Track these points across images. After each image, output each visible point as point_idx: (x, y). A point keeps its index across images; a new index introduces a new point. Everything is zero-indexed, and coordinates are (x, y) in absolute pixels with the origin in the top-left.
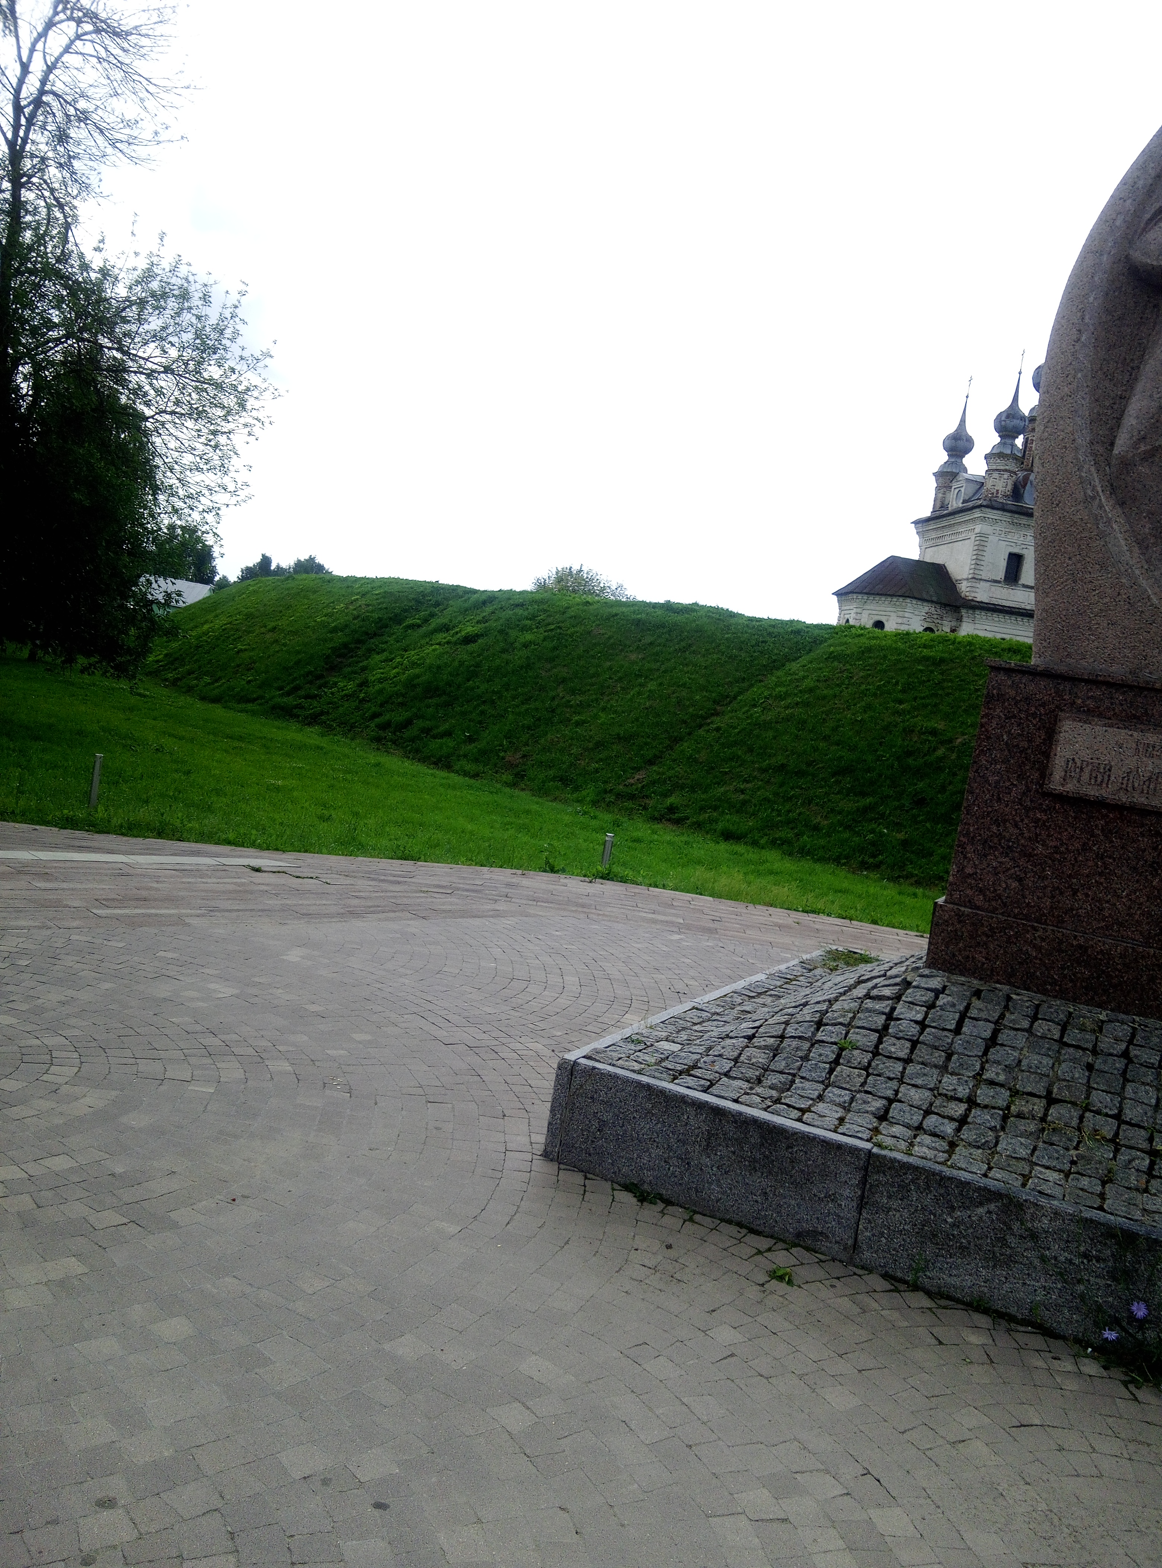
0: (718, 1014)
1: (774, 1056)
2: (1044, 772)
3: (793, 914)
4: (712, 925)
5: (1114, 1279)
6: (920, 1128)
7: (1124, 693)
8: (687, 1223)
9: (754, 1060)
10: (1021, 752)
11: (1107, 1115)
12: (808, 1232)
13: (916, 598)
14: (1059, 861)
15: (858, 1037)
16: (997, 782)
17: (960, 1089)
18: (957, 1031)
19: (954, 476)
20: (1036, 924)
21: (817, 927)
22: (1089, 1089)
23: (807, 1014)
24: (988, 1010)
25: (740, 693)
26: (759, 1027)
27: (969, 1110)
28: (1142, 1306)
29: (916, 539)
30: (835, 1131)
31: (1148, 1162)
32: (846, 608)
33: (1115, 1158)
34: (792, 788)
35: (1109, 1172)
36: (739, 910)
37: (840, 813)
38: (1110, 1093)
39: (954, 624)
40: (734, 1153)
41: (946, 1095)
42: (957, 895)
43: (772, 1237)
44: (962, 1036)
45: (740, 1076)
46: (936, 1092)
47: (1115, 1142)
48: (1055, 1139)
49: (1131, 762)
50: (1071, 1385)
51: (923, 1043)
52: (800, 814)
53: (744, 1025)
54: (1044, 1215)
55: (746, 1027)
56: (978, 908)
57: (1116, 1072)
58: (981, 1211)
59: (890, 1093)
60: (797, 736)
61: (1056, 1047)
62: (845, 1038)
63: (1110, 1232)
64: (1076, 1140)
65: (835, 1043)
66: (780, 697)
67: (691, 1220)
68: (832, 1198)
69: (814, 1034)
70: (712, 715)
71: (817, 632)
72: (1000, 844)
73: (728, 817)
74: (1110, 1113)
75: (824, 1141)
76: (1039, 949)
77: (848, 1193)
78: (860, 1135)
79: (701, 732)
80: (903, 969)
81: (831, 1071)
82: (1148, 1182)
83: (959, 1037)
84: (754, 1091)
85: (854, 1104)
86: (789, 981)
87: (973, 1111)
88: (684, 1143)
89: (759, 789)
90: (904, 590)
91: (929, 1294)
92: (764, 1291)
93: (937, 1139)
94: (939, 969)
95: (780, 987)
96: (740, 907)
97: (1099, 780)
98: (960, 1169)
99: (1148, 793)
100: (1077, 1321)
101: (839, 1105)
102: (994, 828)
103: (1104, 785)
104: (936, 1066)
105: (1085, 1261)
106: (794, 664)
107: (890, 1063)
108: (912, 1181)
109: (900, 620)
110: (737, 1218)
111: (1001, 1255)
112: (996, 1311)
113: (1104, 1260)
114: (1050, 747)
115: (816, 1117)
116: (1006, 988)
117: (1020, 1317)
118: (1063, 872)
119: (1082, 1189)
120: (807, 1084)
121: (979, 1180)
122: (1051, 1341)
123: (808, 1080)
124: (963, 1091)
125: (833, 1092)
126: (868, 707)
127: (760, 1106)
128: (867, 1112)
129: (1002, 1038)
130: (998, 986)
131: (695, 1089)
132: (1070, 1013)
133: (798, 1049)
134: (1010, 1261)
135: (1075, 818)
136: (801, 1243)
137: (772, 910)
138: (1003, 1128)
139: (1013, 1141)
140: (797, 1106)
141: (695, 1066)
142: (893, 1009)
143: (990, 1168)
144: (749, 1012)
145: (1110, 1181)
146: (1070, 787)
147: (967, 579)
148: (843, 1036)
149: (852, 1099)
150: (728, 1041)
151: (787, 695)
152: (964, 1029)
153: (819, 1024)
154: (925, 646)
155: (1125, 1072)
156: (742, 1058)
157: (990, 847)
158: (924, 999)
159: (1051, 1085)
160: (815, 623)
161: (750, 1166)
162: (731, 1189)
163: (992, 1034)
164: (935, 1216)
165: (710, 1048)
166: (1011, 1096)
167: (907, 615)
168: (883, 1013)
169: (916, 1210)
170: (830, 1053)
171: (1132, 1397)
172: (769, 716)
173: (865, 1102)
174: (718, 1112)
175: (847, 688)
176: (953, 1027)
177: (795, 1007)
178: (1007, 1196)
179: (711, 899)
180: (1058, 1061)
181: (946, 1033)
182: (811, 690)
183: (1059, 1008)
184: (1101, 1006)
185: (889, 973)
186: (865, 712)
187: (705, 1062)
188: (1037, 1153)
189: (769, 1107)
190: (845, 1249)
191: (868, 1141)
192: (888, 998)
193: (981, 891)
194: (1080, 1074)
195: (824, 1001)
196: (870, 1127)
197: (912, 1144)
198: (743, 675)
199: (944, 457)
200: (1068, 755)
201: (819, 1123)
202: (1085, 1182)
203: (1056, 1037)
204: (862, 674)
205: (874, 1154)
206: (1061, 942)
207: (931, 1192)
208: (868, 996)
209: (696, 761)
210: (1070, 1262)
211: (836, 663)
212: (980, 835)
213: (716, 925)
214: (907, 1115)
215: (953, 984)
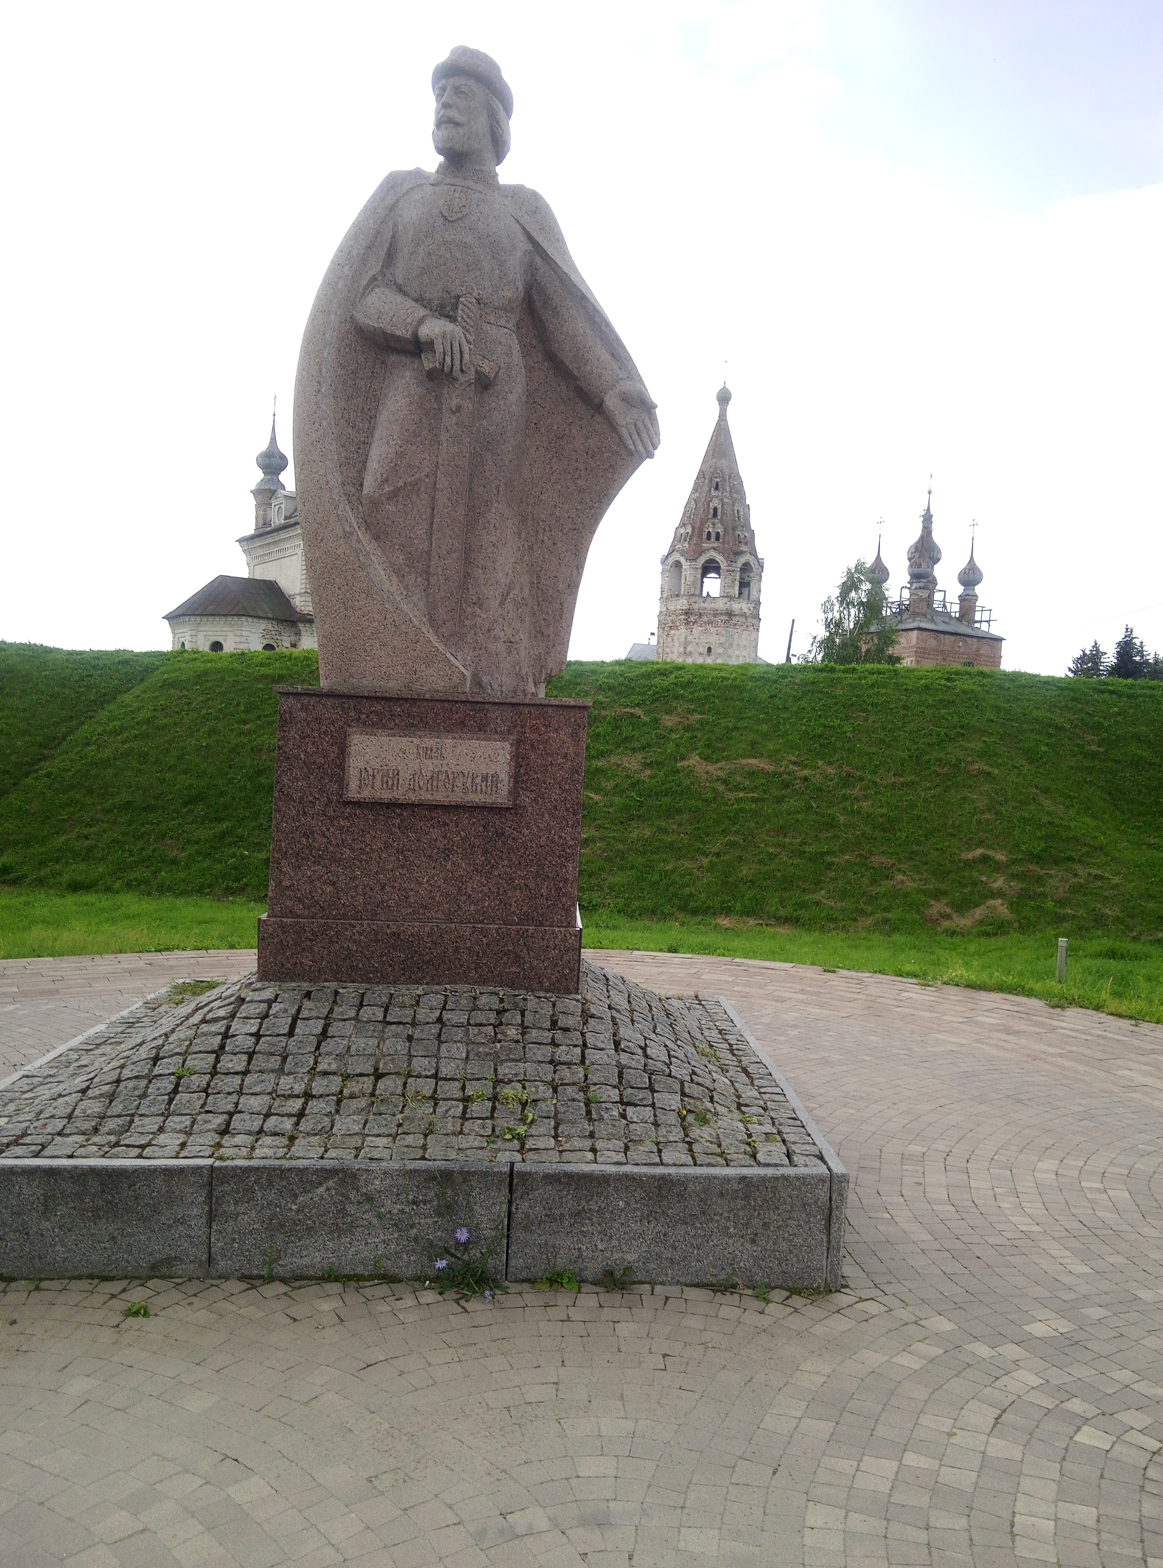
0: (51, 1076)
1: (111, 1102)
2: (342, 782)
3: (146, 956)
4: (52, 986)
5: (439, 1214)
6: (261, 1131)
7: (401, 706)
8: (32, 1293)
9: (89, 1112)
10: (319, 768)
11: (427, 1077)
12: (162, 1261)
13: (250, 616)
14: (366, 861)
15: (196, 1062)
16: (301, 798)
17: (296, 1086)
18: (291, 1033)
19: (272, 493)
20: (353, 922)
21: (171, 963)
22: (410, 1056)
23: (144, 1053)
24: (317, 1008)
25: (70, 732)
26: (93, 1078)
27: (306, 1103)
28: (464, 1230)
29: (243, 557)
30: (177, 1157)
31: (461, 1107)
32: (179, 631)
33: (434, 1111)
34: (142, 825)
35: (430, 1125)
36: (83, 964)
37: (197, 843)
38: (428, 1056)
39: (293, 638)
40: (75, 1208)
41: (283, 1096)
42: (278, 908)
43: (126, 1278)
44: (295, 1038)
45: (75, 1131)
46: (274, 1095)
47: (434, 1099)
48: (383, 1109)
49: (414, 765)
50: (410, 1317)
51: (259, 1052)
52: (154, 850)
53: (79, 1079)
54: (375, 1178)
55: (80, 1082)
56: (299, 916)
57: (432, 1037)
58: (321, 1190)
59: (230, 1107)
60: (140, 770)
61: (380, 1027)
62: (183, 1066)
63: (431, 1177)
64: (401, 1105)
65: (173, 1074)
66: (115, 732)
67: (37, 1288)
68: (181, 1221)
69: (151, 1070)
70: (40, 760)
71: (147, 660)
72: (311, 854)
73: (74, 866)
74: (429, 1074)
75: (165, 1170)
76: (358, 943)
77: (196, 1212)
78: (201, 1154)
79: (30, 780)
80: (238, 988)
81: (171, 1101)
82: (462, 1125)
83: (292, 1039)
84: (90, 1142)
85: (195, 1127)
86: (131, 1025)
87: (310, 1103)
88: (19, 1214)
89: (104, 831)
90: (237, 609)
91: (284, 1281)
92: (119, 1332)
93: (277, 1137)
94: (271, 980)
95: (122, 1033)
96: (85, 961)
97: (390, 783)
98: (298, 1158)
99: (432, 790)
100: (415, 1261)
101: (180, 1131)
102: (304, 840)
103: (395, 788)
104: (272, 1071)
105: (415, 1207)
106: (127, 696)
107: (228, 1079)
108: (255, 1182)
109: (238, 640)
110: (86, 1271)
111: (343, 1224)
112: (346, 1276)
113: (430, 1202)
114: (344, 760)
115: (157, 1148)
116: (334, 985)
117: (366, 1273)
118: (370, 871)
119: (407, 1146)
120: (146, 1120)
121: (317, 1163)
122: (394, 1286)
123: (147, 1116)
124: (299, 1088)
125: (173, 1121)
126: (213, 731)
127: (98, 1154)
128: (209, 1131)
129: (331, 1031)
130: (326, 984)
131: (24, 1157)
132: (392, 995)
133: (135, 1089)
134: (351, 1228)
135: (374, 821)
136: (157, 1274)
137: (121, 957)
138: (337, 1111)
139: (347, 1121)
140: (137, 1143)
141: (25, 1134)
142: (228, 1027)
143: (326, 1151)
144: (86, 1066)
145: (432, 1132)
146: (366, 794)
147: (300, 594)
148: (180, 1065)
149: (193, 1123)
150: (61, 1100)
151: (123, 729)
152: (297, 1030)
153: (156, 1059)
154: (262, 665)
155: (440, 1035)
156: (76, 1113)
157: (303, 859)
158: (257, 1011)
159: (378, 1062)
160: (143, 651)
161: (93, 1216)
162: (76, 1245)
163: (323, 1029)
164: (280, 1208)
165: (41, 1112)
166: (343, 1081)
167: (244, 633)
168: (219, 1034)
169: (262, 1208)
170: (167, 1085)
171: (462, 1310)
172: (107, 753)
173: (206, 1122)
174: (51, 1172)
175: (187, 715)
176: (286, 1031)
177: (132, 1048)
178: (342, 1170)
179: (51, 959)
180: (382, 1039)
181: (280, 1038)
182: (148, 721)
183: (380, 992)
184: (418, 982)
185: (223, 995)
186: (210, 737)
187: (35, 1128)
188: (368, 1125)
189: (107, 1152)
190: (200, 1266)
191: (210, 1157)
192: (224, 1018)
193: (300, 900)
194: (401, 1047)
195: (160, 1036)
196: (212, 1143)
197: (253, 1148)
198: (70, 714)
199: (259, 475)
200: (361, 765)
201: (160, 1154)
202: (409, 1139)
203: (380, 1018)
204: (201, 699)
205: (216, 1168)
206: (377, 933)
207: (273, 1186)
208: (204, 1021)
209: (27, 812)
210: (402, 1211)
211: (172, 691)
212: (292, 849)
213: (58, 985)
214: (248, 1123)
215: (284, 991)
